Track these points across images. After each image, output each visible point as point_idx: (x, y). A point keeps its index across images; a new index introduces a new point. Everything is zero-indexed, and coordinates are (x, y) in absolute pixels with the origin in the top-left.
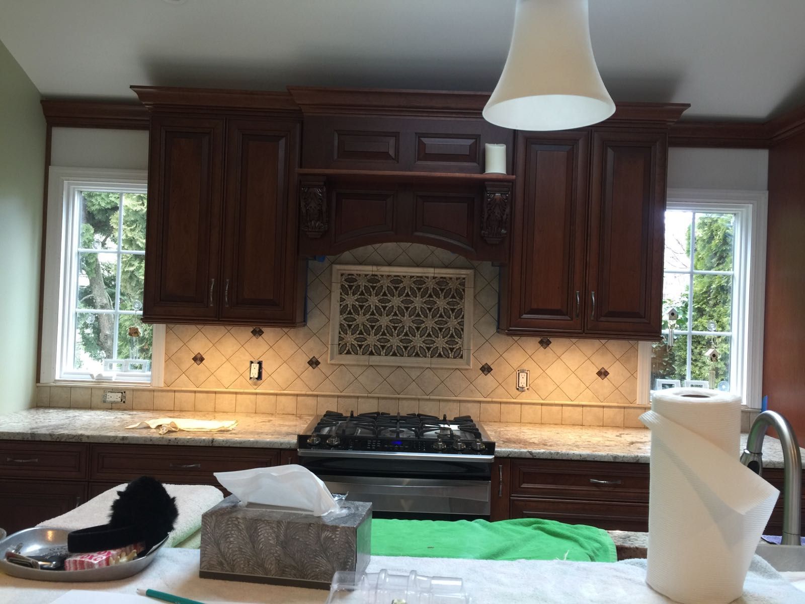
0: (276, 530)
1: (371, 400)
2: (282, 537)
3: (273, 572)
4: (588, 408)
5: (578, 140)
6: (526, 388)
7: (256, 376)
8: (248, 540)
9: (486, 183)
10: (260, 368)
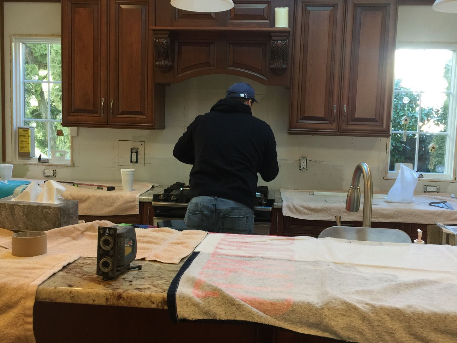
0: (23, 209)
2: (26, 212)
3: (22, 228)
7: (135, 161)
8: (10, 214)
9: (272, 34)
10: (137, 155)
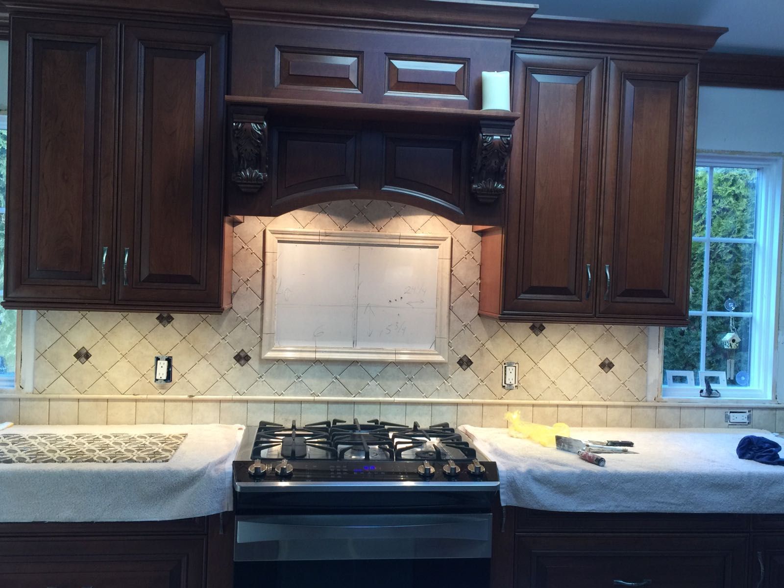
1: (318, 406)
4: (589, 409)
5: (591, 70)
6: (514, 385)
7: (164, 377)
9: (482, 122)
10: (170, 366)
